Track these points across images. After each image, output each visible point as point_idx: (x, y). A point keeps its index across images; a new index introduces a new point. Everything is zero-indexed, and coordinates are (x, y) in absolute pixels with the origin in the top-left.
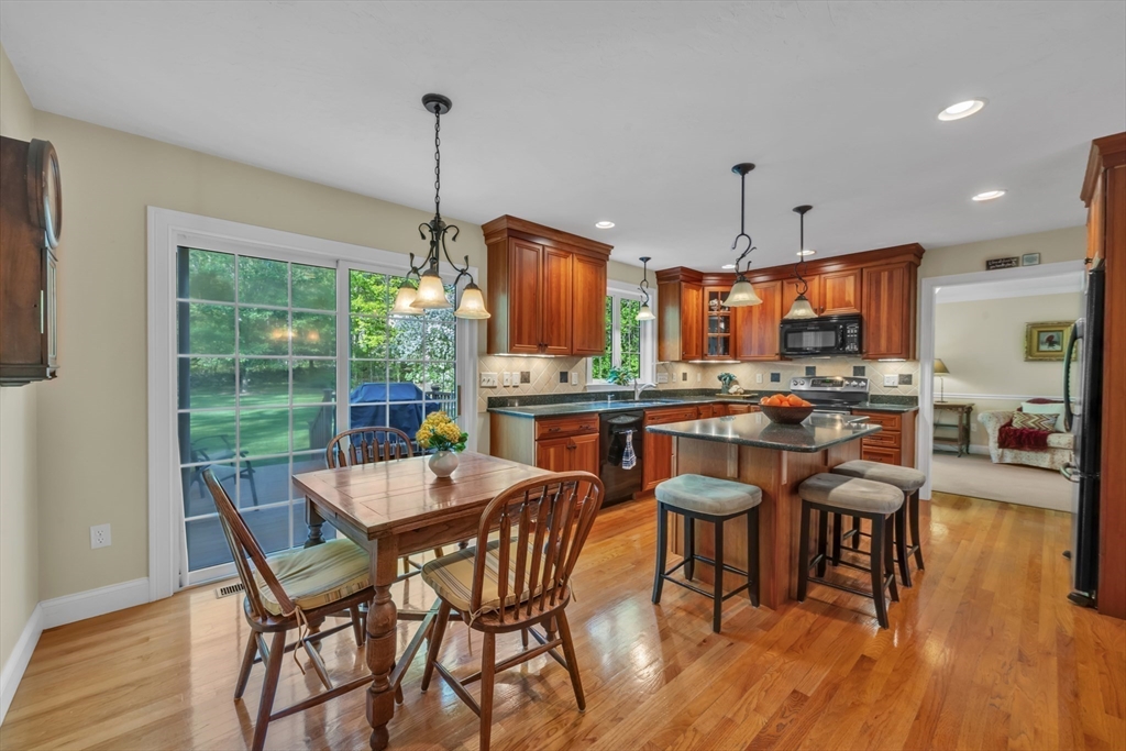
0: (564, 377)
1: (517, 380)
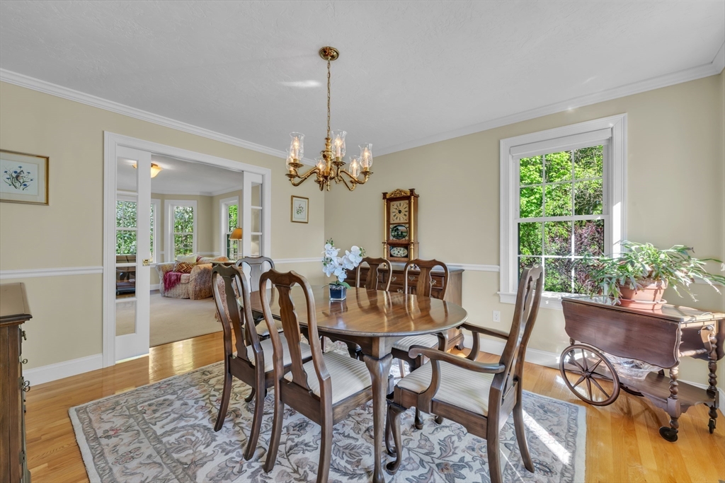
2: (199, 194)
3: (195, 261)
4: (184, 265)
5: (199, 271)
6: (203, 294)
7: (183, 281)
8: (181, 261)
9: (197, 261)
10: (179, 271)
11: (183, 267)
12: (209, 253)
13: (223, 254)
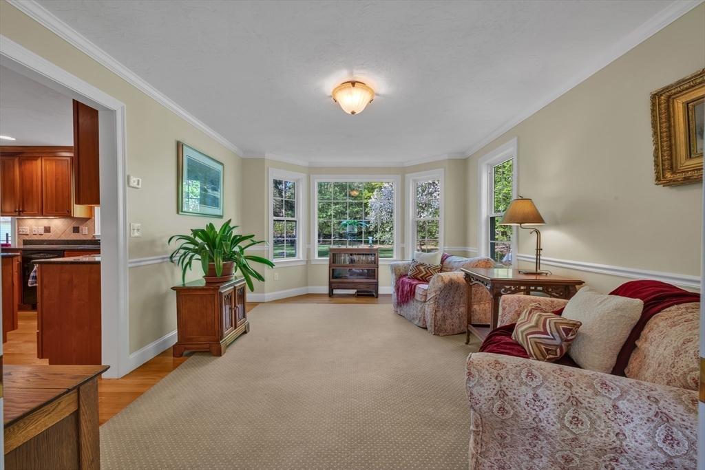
0: (76, 230)
1: (41, 231)
2: (446, 157)
3: (438, 263)
4: (422, 268)
5: (440, 284)
6: (448, 327)
7: (418, 297)
8: (419, 261)
9: (442, 262)
10: (414, 278)
11: (420, 272)
12: (461, 248)
13: (484, 253)
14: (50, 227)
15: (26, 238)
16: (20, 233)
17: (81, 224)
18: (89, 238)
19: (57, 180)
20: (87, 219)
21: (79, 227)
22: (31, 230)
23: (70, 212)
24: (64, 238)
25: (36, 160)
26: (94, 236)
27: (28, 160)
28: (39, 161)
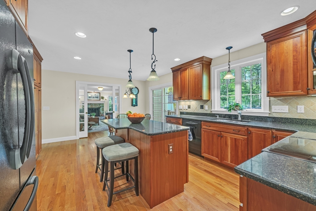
0: (202, 107)
1: (187, 108)
14: (190, 106)
15: (181, 111)
16: (179, 108)
17: (205, 104)
18: (209, 112)
19: (195, 79)
20: (208, 101)
21: (203, 106)
22: (183, 107)
23: (202, 97)
24: (196, 111)
25: (186, 70)
26: (211, 111)
27: (183, 71)
28: (188, 70)
